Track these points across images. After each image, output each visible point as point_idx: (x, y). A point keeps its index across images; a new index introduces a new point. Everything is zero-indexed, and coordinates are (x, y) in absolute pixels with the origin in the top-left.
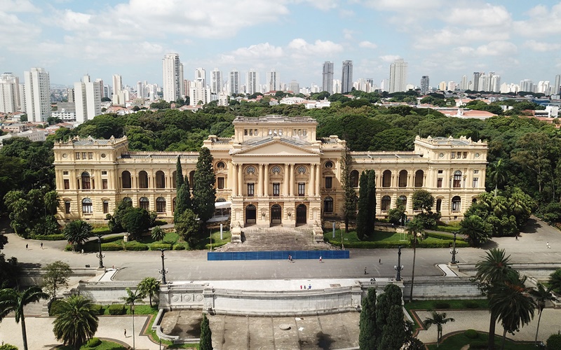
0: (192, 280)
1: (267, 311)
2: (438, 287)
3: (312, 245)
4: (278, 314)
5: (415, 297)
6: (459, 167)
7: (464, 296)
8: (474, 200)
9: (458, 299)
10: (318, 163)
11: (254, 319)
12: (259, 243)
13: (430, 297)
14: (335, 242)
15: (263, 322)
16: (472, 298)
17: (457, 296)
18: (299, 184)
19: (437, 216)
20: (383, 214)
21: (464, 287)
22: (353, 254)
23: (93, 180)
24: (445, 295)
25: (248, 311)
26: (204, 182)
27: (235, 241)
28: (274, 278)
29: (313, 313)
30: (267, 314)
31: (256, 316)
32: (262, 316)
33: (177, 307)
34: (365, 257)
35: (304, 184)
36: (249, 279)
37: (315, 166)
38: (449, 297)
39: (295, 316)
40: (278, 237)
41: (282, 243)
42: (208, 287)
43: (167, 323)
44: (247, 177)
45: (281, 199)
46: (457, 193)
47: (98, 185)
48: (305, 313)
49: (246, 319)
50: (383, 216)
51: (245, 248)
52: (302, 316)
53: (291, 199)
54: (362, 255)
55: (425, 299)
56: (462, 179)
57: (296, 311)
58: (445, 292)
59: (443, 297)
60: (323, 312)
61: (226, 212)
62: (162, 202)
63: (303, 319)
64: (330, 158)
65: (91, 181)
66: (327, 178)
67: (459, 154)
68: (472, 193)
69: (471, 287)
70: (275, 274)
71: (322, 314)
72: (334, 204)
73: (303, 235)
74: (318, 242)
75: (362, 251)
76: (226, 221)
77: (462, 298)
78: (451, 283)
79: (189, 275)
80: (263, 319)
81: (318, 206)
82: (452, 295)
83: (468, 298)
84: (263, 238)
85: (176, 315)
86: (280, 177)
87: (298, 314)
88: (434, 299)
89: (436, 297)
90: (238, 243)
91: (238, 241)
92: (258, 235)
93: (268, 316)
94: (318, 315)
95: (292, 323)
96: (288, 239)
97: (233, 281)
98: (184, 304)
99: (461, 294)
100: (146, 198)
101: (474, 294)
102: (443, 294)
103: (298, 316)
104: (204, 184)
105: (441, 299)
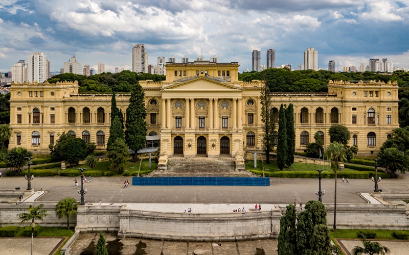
0: (112, 202)
1: (182, 235)
2: (362, 216)
3: (234, 173)
4: (194, 239)
5: (339, 225)
6: (372, 105)
7: (392, 226)
8: (389, 136)
9: (386, 229)
10: (240, 98)
11: (169, 243)
12: (183, 171)
13: (355, 226)
14: (256, 171)
15: (178, 246)
16: (402, 229)
17: (384, 226)
19: (354, 150)
20: (302, 148)
21: (392, 216)
22: (273, 182)
23: (43, 115)
24: (372, 224)
25: (163, 234)
26: (136, 114)
27: (160, 168)
28: (194, 202)
29: (231, 238)
30: (183, 238)
31: (172, 240)
32: (178, 241)
33: (94, 229)
34: (285, 185)
36: (169, 202)
37: (237, 101)
38: (376, 226)
39: (212, 241)
40: (202, 165)
41: (205, 171)
42: (125, 208)
43: (79, 246)
44: (175, 111)
45: (206, 131)
46: (371, 128)
47: (47, 119)
48: (222, 239)
49: (161, 243)
50: (302, 150)
51: (170, 175)
52: (220, 242)
53: (215, 131)
54: (282, 183)
55: (349, 228)
56: (376, 116)
57: (213, 236)
58: (371, 221)
59: (369, 226)
60: (241, 238)
61: (157, 144)
62: (101, 136)
63: (220, 245)
64: (251, 96)
65: (41, 116)
66: (249, 114)
67: (371, 92)
68: (386, 129)
69: (399, 216)
70: (195, 199)
71: (240, 240)
72: (256, 138)
73: (225, 164)
74: (240, 170)
75: (283, 180)
76: (156, 152)
77: (390, 228)
78: (376, 211)
79: (111, 198)
80: (179, 244)
81: (240, 137)
82: (379, 224)
83: (397, 229)
84: (187, 166)
85: (91, 237)
86: (205, 111)
87: (215, 239)
88: (360, 228)
89: (361, 226)
90: (164, 170)
91: (164, 168)
92: (183, 163)
93: (184, 241)
94: (236, 241)
95: (208, 249)
96: (211, 167)
97: (152, 204)
98: (100, 226)
99: (388, 224)
100: (88, 132)
101: (403, 224)
102: (368, 223)
103: (215, 242)
104: (136, 116)
105: (367, 228)
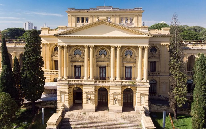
10: (147, 45)
18: (126, 68)
35: (131, 67)
37: (143, 49)
44: (74, 59)
45: (106, 83)
53: (117, 83)
72: (158, 86)
81: (146, 91)
86: (106, 60)
